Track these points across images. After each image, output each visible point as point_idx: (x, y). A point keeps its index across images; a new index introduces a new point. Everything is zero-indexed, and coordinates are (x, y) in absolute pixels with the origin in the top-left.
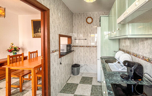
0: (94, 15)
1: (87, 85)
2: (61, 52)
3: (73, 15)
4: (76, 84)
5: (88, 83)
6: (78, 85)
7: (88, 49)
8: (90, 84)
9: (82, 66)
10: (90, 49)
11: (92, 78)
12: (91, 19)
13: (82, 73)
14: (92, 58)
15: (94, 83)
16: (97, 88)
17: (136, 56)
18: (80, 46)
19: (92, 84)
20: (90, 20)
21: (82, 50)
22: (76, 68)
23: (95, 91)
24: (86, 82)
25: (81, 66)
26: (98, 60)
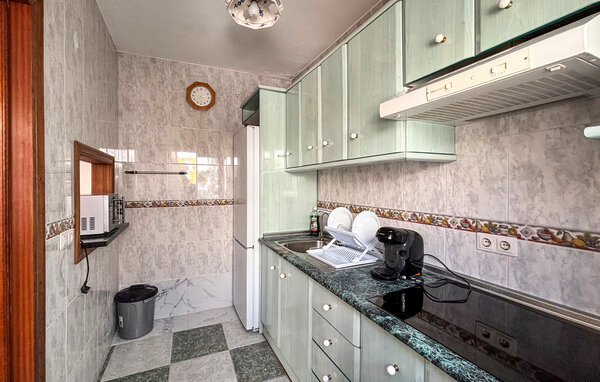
0: (218, 79)
1: (209, 357)
2: (83, 233)
3: (120, 59)
4: (156, 370)
5: (212, 349)
6: (166, 370)
7: (192, 213)
8: (219, 351)
9: (164, 292)
10: (203, 212)
11: (219, 326)
12: (208, 91)
13: (165, 320)
14: (211, 249)
15: (235, 340)
16: (253, 356)
17: (391, 215)
18: (154, 204)
19: (231, 348)
20: (201, 96)
21: (167, 222)
22: (139, 304)
23: (251, 367)
24: (203, 348)
25: (160, 291)
26: (249, 251)
